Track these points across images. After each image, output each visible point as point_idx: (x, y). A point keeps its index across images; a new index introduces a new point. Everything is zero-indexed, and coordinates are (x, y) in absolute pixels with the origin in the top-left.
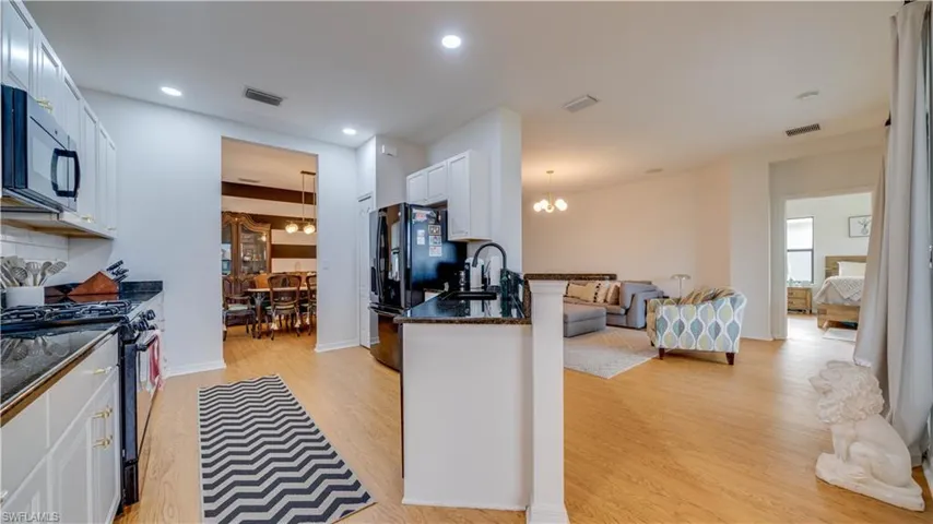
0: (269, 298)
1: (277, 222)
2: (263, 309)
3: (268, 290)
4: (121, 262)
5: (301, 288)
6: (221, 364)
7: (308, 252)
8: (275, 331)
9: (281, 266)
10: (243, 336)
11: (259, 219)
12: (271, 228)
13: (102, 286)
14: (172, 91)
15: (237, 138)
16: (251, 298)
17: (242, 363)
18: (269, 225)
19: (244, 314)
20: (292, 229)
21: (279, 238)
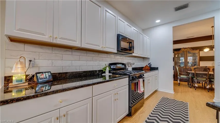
0: (194, 75)
1: (201, 49)
2: (192, 78)
3: (194, 72)
4: (150, 63)
5: (210, 73)
6: (172, 92)
7: (211, 59)
8: (197, 87)
9: (203, 64)
10: (186, 85)
11: (193, 49)
12: (200, 51)
13: (147, 68)
14: (158, 21)
15: (177, 25)
16: (188, 74)
17: (179, 94)
18: (199, 50)
19: (185, 79)
20: (206, 50)
21: (202, 54)
